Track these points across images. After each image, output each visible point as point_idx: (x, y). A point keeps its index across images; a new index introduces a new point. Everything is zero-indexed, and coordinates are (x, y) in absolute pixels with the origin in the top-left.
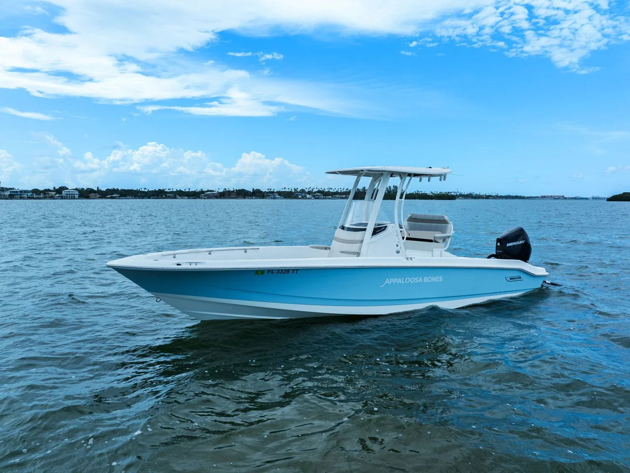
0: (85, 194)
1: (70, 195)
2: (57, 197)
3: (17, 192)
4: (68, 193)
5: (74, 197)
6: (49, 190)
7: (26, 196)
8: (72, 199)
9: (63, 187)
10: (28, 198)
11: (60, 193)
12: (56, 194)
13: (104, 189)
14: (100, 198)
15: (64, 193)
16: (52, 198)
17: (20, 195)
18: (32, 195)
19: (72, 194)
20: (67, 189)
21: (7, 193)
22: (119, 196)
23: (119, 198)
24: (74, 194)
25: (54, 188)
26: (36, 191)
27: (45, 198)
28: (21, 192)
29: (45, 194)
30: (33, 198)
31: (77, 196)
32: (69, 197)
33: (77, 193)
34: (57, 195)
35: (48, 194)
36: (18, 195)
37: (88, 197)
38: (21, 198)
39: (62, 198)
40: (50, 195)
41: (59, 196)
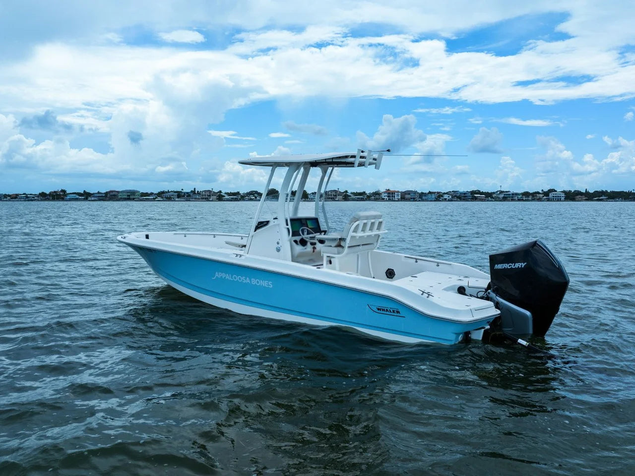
0: (571, 196)
1: (557, 198)
2: (545, 199)
3: (509, 194)
4: (555, 195)
5: (560, 199)
6: (538, 193)
7: (516, 198)
8: (558, 201)
9: (552, 189)
10: (518, 200)
11: (547, 195)
12: (543, 197)
13: (591, 191)
14: (586, 200)
15: (551, 195)
16: (540, 200)
17: (512, 197)
18: (521, 197)
19: (558, 196)
20: (556, 191)
21: (502, 196)
22: (607, 199)
23: (606, 200)
24: (561, 196)
25: (542, 190)
26: (526, 194)
27: (533, 200)
28: (513, 194)
29: (533, 196)
30: (523, 200)
31: (563, 198)
32: (556, 199)
33: (564, 195)
34: (545, 197)
35: (536, 196)
36: (510, 197)
37: (573, 199)
38: (513, 200)
39: (548, 200)
40: (538, 198)
41: (546, 199)
